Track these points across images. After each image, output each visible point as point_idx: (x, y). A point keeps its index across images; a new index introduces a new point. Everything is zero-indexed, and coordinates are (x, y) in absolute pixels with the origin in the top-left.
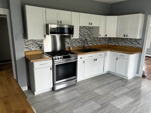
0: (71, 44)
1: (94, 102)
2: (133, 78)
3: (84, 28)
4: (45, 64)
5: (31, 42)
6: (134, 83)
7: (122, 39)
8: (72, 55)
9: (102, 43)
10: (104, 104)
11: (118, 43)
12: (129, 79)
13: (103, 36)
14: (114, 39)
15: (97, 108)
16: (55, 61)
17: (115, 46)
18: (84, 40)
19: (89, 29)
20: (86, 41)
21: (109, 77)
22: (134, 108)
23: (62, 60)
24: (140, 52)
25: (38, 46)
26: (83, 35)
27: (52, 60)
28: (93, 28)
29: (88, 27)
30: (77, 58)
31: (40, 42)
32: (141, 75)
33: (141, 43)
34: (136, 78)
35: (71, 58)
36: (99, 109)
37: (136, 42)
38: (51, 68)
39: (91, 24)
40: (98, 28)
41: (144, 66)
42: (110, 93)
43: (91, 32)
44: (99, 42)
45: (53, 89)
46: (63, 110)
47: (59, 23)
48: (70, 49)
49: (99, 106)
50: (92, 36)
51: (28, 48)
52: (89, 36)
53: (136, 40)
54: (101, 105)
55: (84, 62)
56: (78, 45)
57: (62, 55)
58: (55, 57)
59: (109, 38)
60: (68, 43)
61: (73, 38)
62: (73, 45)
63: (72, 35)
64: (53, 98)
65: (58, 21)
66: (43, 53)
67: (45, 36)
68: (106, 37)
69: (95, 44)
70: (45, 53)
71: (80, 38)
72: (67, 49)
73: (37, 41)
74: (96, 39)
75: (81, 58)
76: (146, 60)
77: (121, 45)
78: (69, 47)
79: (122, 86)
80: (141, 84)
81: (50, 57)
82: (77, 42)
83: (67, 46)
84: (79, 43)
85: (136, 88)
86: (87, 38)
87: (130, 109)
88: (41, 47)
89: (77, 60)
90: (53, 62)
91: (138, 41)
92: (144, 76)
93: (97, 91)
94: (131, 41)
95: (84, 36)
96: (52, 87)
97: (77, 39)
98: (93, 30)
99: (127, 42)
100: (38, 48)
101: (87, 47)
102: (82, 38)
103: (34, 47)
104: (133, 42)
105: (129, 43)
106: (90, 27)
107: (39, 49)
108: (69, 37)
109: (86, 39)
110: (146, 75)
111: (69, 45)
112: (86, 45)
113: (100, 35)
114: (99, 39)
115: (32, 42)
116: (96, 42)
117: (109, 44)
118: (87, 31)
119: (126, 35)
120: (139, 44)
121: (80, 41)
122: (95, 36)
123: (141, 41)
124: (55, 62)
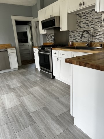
0: (75, 38)
26: (90, 24)
60: (72, 37)
95: (93, 26)
107: (52, 42)
111: (72, 40)
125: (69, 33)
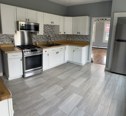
0: (37, 39)
1: (58, 86)
2: (86, 64)
3: (48, 26)
4: (17, 55)
5: (4, 37)
6: (86, 67)
7: (76, 35)
8: (38, 49)
9: (62, 39)
10: (65, 86)
11: (74, 39)
12: (83, 65)
13: (62, 33)
14: (71, 36)
15: (60, 90)
16: (24, 53)
17: (72, 41)
18: (48, 37)
19: (51, 27)
20: (49, 38)
21: (68, 65)
22: (87, 85)
23: (30, 53)
24: (89, 45)
25: (10, 40)
26: (46, 32)
27: (22, 53)
28: (54, 26)
29: (50, 25)
30: (42, 52)
31: (12, 37)
32: (90, 61)
33: (89, 38)
34: (87, 63)
35: (38, 52)
36: (62, 91)
37: (86, 37)
38: (21, 59)
39: (53, 23)
40: (58, 26)
41: (92, 55)
42: (70, 77)
43: (53, 30)
44: (59, 38)
45: (23, 76)
46: (32, 93)
47: (27, 21)
48: (36, 43)
49: (62, 88)
50: (54, 33)
51: (2, 41)
52: (52, 33)
53: (86, 36)
54: (63, 87)
55: (48, 55)
56: (43, 41)
57: (30, 49)
58: (24, 50)
59: (67, 35)
60: (35, 39)
61: (39, 34)
62: (38, 40)
63: (37, 32)
64: (24, 84)
65: (26, 19)
66: (15, 46)
67: (16, 32)
68: (64, 34)
69: (57, 40)
70: (16, 46)
71: (45, 35)
72: (34, 44)
73: (10, 36)
74: (57, 36)
75: (46, 51)
76: (93, 50)
77: (76, 40)
78: (36, 42)
79: (78, 71)
80: (90, 67)
81: (20, 50)
82: (42, 38)
83: (34, 41)
84: (44, 39)
85: (87, 71)
86: (50, 34)
87: (84, 86)
88: (13, 41)
89: (43, 53)
90: (23, 54)
91: (87, 37)
92: (92, 62)
93: (59, 77)
94: (83, 37)
95: (48, 33)
96: (23, 75)
97: (42, 36)
98: (54, 28)
99: (80, 38)
100: (10, 41)
101: (50, 42)
102: (46, 35)
103: (7, 41)
104: (84, 38)
105: (81, 38)
106: (52, 25)
107: (11, 43)
108: (35, 34)
109: (49, 36)
110: (93, 60)
111: (35, 41)
112: (50, 41)
113: (60, 32)
114: (59, 36)
115: (6, 36)
116: (57, 38)
117: (67, 40)
118: (50, 29)
119: (79, 33)
120: (88, 39)
121: (45, 37)
122: (56, 34)
123: (89, 37)
124: (24, 55)
125: (33, 36)
